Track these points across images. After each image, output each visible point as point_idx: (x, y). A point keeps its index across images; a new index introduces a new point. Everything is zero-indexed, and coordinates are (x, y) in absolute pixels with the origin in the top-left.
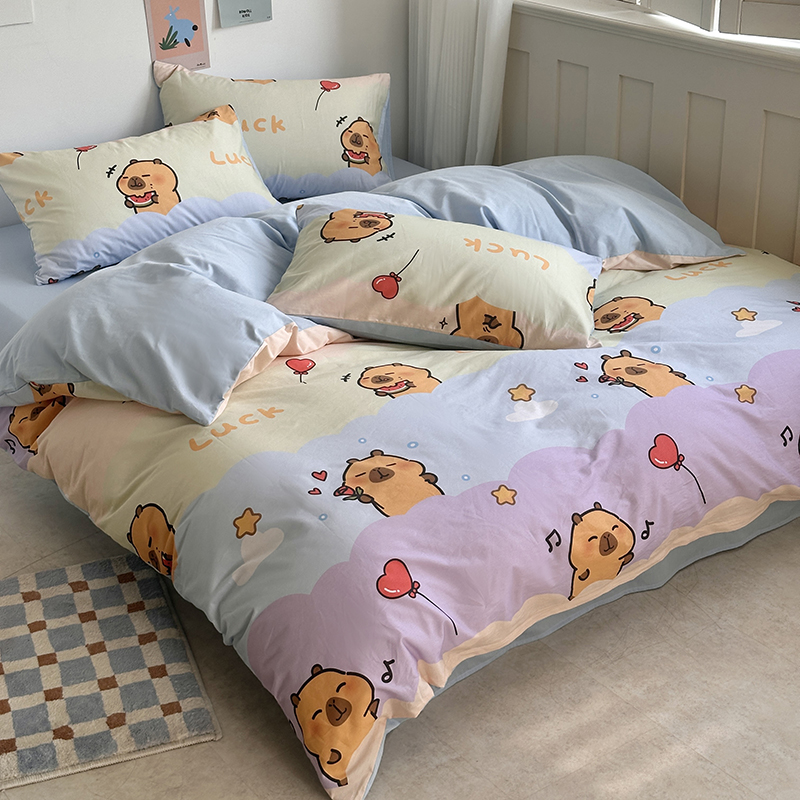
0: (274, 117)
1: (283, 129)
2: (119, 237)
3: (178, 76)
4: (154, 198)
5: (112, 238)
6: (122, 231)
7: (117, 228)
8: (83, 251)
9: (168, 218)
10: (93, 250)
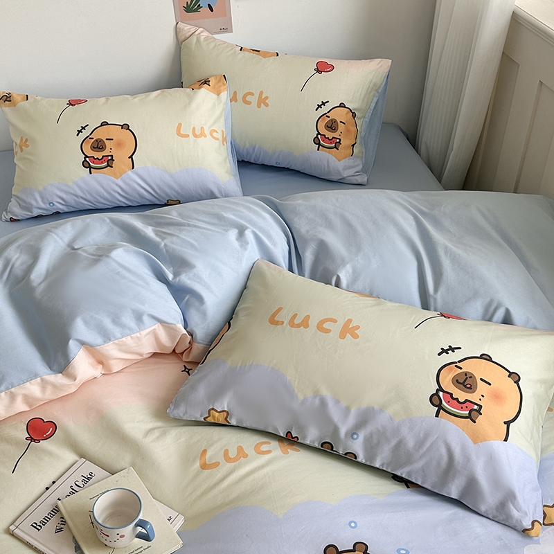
0: (261, 93)
1: (267, 105)
2: (72, 192)
3: (194, 39)
4: (110, 162)
5: (66, 192)
6: (76, 188)
7: (71, 184)
8: (39, 199)
9: (119, 182)
10: (48, 200)
